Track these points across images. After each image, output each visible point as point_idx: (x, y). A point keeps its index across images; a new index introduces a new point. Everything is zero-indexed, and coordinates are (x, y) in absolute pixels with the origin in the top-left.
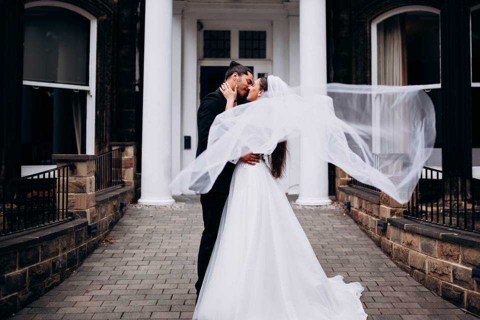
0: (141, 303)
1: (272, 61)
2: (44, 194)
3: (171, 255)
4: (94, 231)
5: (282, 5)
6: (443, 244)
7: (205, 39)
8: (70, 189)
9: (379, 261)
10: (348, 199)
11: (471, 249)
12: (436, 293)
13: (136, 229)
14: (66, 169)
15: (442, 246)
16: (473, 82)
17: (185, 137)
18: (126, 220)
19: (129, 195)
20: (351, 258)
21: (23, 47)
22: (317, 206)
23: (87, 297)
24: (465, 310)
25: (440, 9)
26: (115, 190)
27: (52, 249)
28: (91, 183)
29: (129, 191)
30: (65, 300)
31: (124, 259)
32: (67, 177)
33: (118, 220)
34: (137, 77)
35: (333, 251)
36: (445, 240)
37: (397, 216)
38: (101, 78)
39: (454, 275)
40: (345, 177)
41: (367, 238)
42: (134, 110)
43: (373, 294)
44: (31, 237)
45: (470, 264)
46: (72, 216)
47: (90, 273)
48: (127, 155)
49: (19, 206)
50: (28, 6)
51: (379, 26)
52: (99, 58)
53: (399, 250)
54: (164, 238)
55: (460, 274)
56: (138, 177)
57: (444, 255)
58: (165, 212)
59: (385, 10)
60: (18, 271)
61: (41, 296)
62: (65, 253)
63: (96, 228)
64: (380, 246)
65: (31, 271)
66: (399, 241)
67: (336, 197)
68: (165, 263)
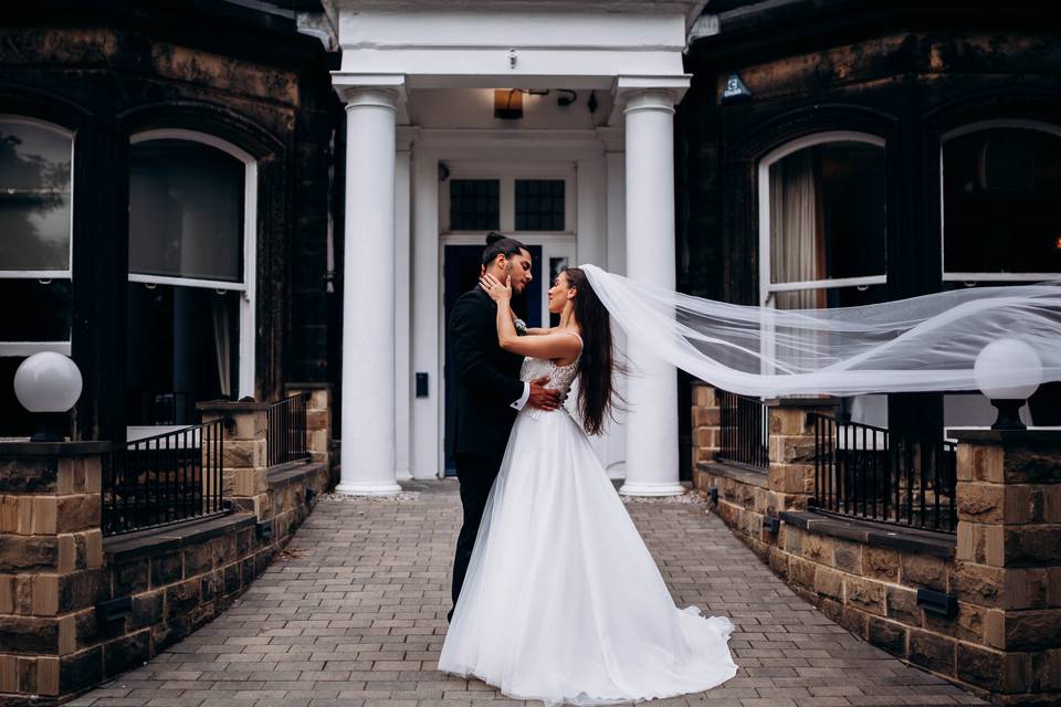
0: (355, 648)
1: (576, 235)
2: (167, 477)
3: (400, 575)
4: (265, 534)
5: (592, 132)
6: (871, 551)
7: (453, 197)
8: (225, 460)
9: (765, 586)
10: (713, 484)
11: (918, 558)
12: (860, 635)
13: (335, 535)
14: (212, 427)
15: (870, 554)
16: (946, 271)
17: (418, 375)
18: (316, 520)
19: (320, 478)
20: (716, 581)
21: (127, 214)
22: (658, 497)
23: (262, 640)
24: (907, 662)
25: (883, 137)
26: (296, 468)
27: (202, 561)
28: (260, 451)
29: (321, 470)
30: (228, 643)
31: (320, 582)
32: (221, 440)
33: (303, 520)
34: (331, 266)
35: (685, 571)
36: (874, 543)
37: (796, 508)
38: (265, 269)
39: (889, 603)
40: (709, 446)
41: (745, 550)
42: (325, 327)
43: (750, 637)
44: (168, 537)
45: (914, 582)
46: (230, 508)
47: (263, 604)
48: (315, 407)
49: (125, 498)
50: (135, 139)
51: (773, 170)
52: (262, 233)
53: (798, 566)
54: (386, 549)
55: (898, 600)
56: (334, 446)
57: (872, 569)
58: (385, 507)
59: (783, 140)
60: (151, 593)
61: (186, 636)
62: (222, 568)
63: (269, 529)
64: (767, 563)
65: (171, 593)
66: (797, 549)
67: (693, 484)
68: (390, 588)
